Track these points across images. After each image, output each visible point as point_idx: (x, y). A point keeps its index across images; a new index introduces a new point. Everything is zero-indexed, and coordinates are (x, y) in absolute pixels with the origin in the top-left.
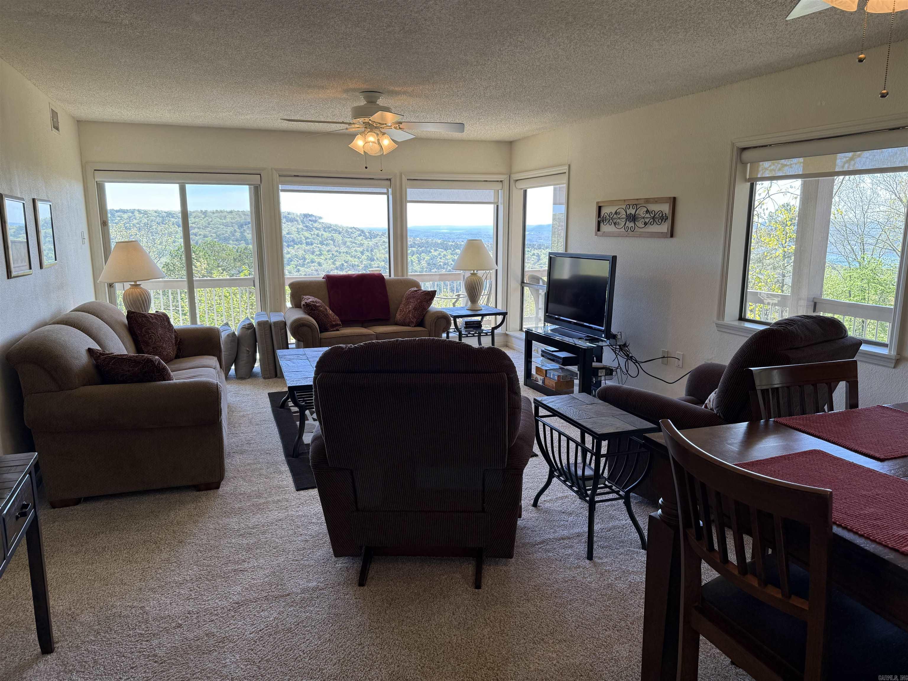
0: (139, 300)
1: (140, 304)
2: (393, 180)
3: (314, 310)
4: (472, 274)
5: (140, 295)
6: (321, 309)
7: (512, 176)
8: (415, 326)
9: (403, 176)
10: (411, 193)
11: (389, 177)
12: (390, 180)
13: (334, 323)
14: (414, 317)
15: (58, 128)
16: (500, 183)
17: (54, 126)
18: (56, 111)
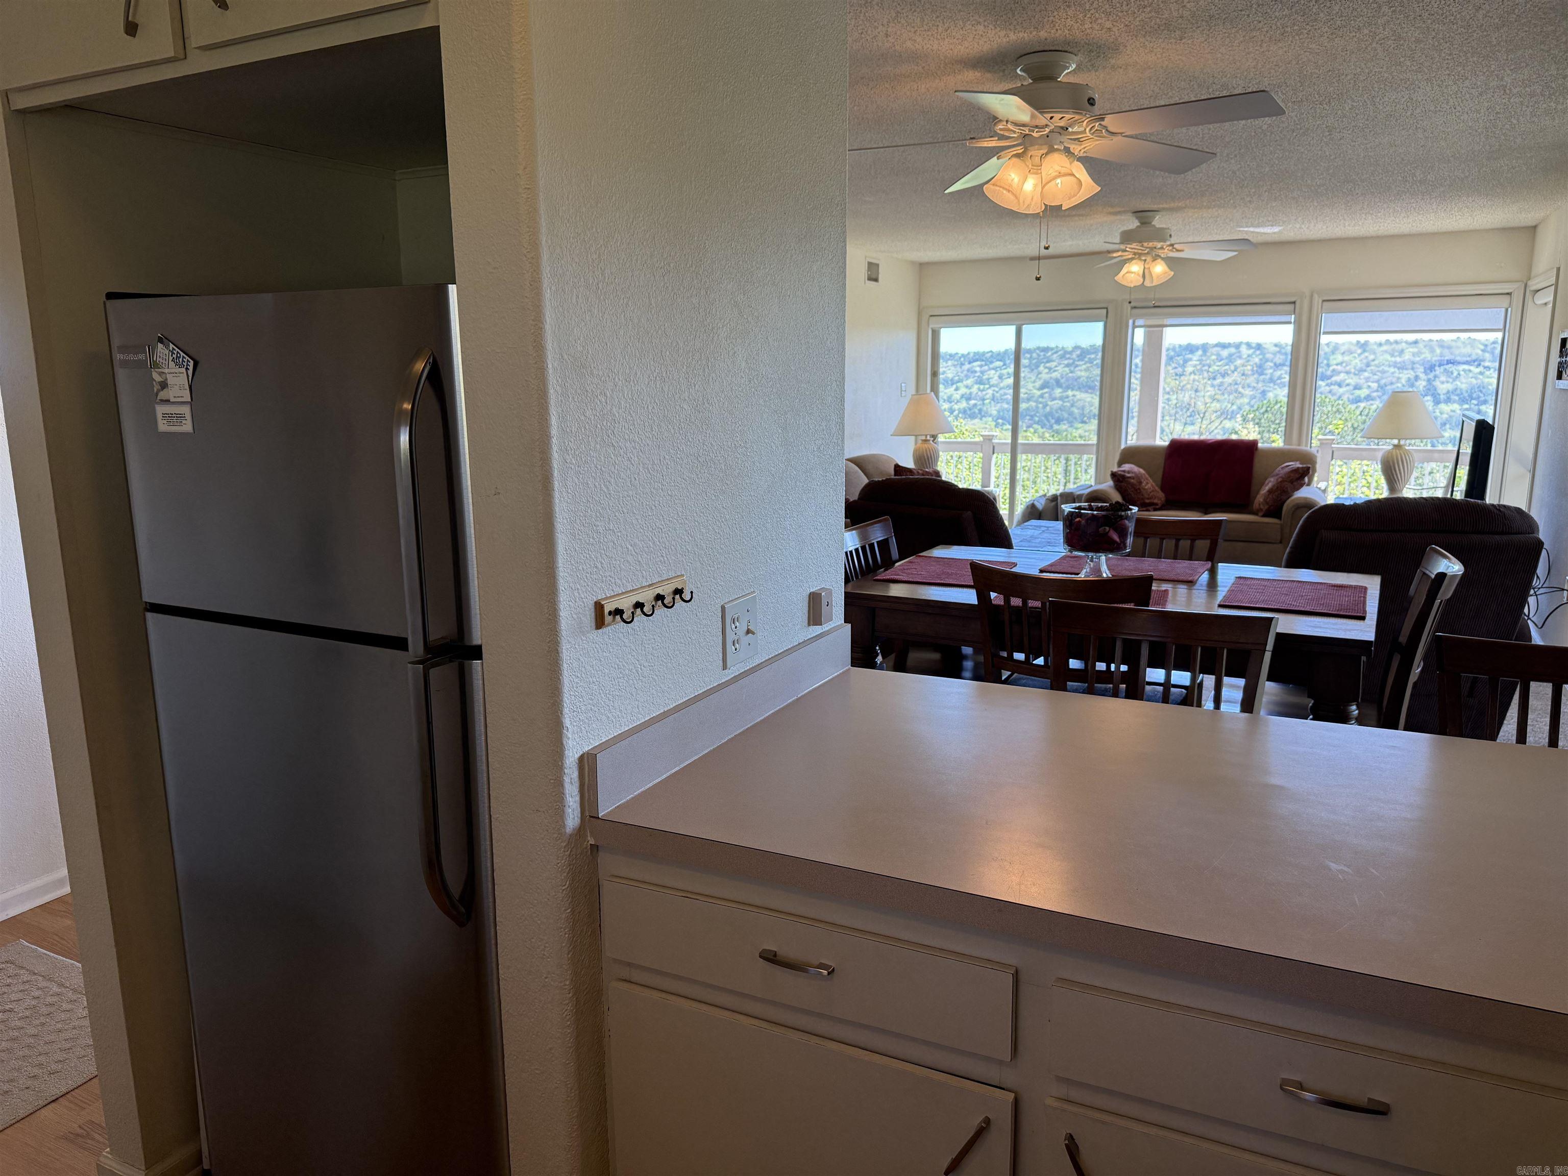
0: (924, 457)
1: (925, 459)
2: (1297, 304)
3: (1122, 482)
4: (1395, 446)
5: (926, 451)
6: (1132, 481)
7: (1530, 283)
8: (1264, 516)
9: (1316, 296)
10: (1327, 320)
11: (1293, 300)
12: (1294, 303)
13: (1147, 501)
15: (876, 280)
16: (1508, 296)
17: (870, 279)
18: (877, 262)
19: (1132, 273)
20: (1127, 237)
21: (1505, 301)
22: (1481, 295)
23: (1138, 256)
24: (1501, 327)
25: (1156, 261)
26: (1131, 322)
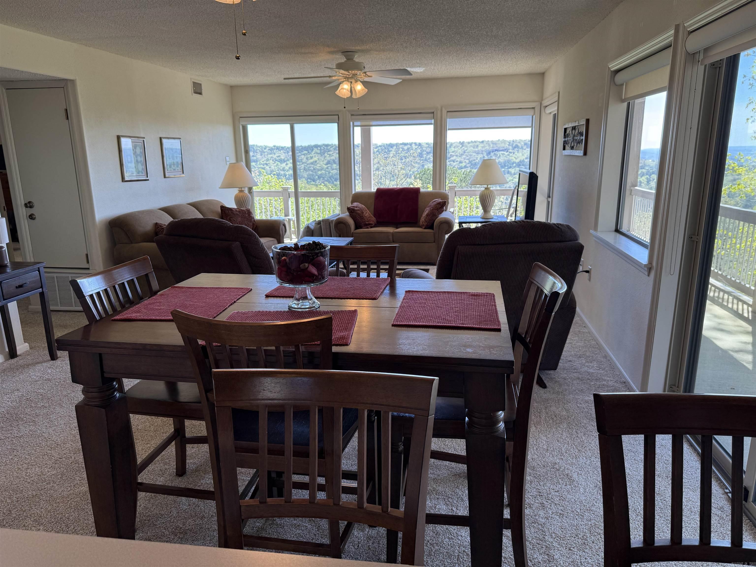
0: (241, 201)
1: (242, 203)
2: (435, 113)
3: (353, 213)
4: (485, 188)
5: (242, 197)
6: (358, 212)
7: (542, 102)
8: (425, 228)
9: (444, 109)
10: (450, 122)
11: (432, 111)
12: (433, 113)
13: (367, 223)
14: (426, 221)
15: (200, 94)
16: (533, 110)
17: (196, 93)
18: (200, 83)
19: (344, 89)
20: (340, 66)
21: (532, 112)
22: (521, 108)
23: (347, 79)
24: (531, 125)
25: (357, 83)
26: (351, 123)
